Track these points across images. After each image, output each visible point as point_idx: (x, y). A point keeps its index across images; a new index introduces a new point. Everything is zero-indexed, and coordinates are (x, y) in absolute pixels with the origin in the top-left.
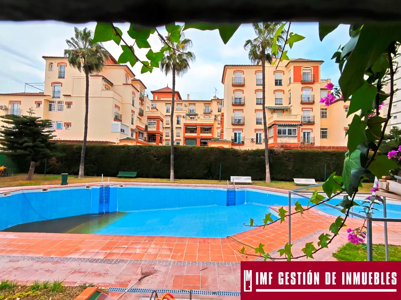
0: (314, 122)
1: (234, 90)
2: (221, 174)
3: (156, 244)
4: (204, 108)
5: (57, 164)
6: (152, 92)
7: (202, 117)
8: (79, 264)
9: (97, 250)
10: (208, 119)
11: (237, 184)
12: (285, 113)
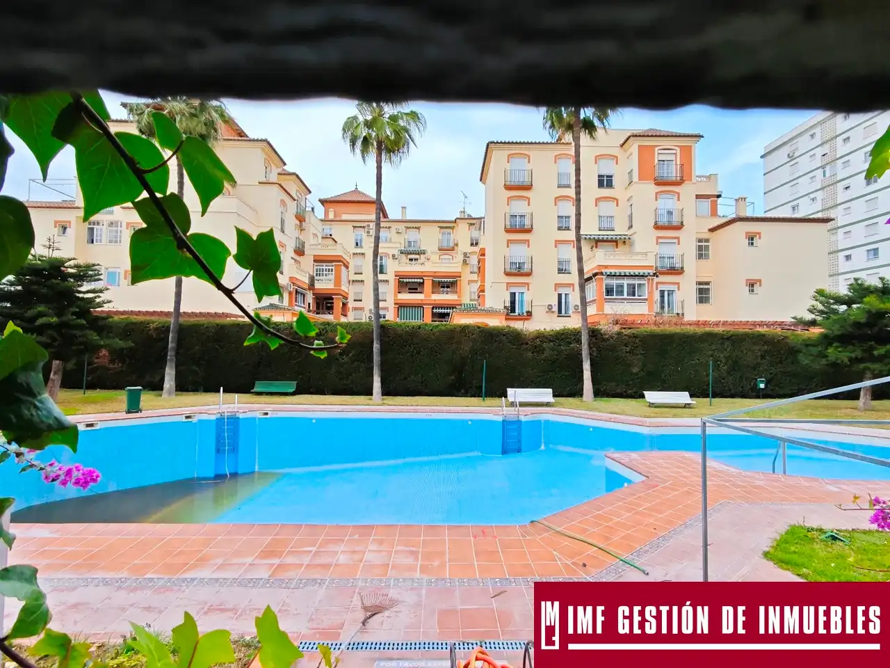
0: (682, 268)
1: (509, 198)
2: (486, 382)
3: (381, 542)
4: (441, 238)
5: (111, 366)
6: (323, 202)
7: (435, 258)
8: (217, 592)
9: (249, 560)
10: (447, 261)
11: (523, 405)
12: (621, 247)
